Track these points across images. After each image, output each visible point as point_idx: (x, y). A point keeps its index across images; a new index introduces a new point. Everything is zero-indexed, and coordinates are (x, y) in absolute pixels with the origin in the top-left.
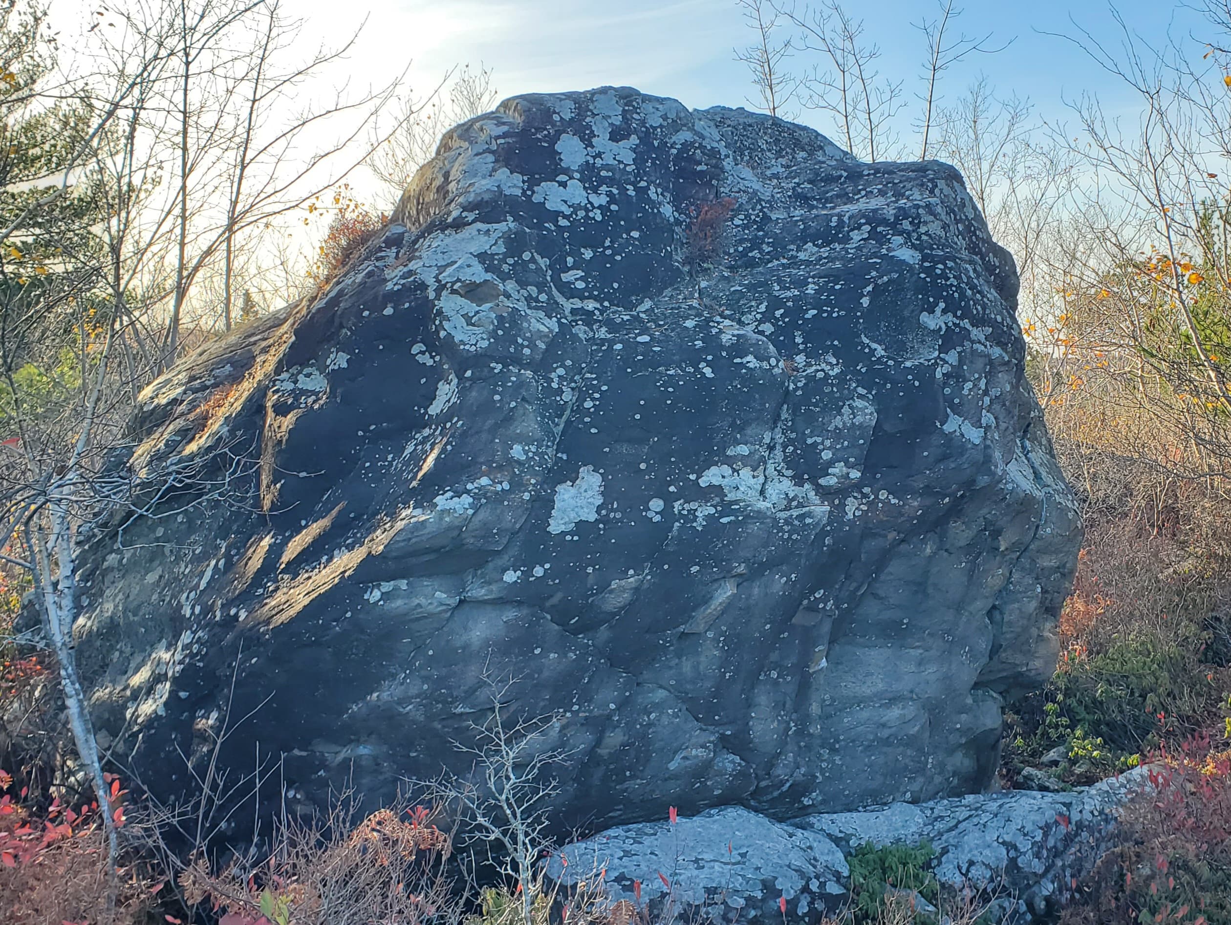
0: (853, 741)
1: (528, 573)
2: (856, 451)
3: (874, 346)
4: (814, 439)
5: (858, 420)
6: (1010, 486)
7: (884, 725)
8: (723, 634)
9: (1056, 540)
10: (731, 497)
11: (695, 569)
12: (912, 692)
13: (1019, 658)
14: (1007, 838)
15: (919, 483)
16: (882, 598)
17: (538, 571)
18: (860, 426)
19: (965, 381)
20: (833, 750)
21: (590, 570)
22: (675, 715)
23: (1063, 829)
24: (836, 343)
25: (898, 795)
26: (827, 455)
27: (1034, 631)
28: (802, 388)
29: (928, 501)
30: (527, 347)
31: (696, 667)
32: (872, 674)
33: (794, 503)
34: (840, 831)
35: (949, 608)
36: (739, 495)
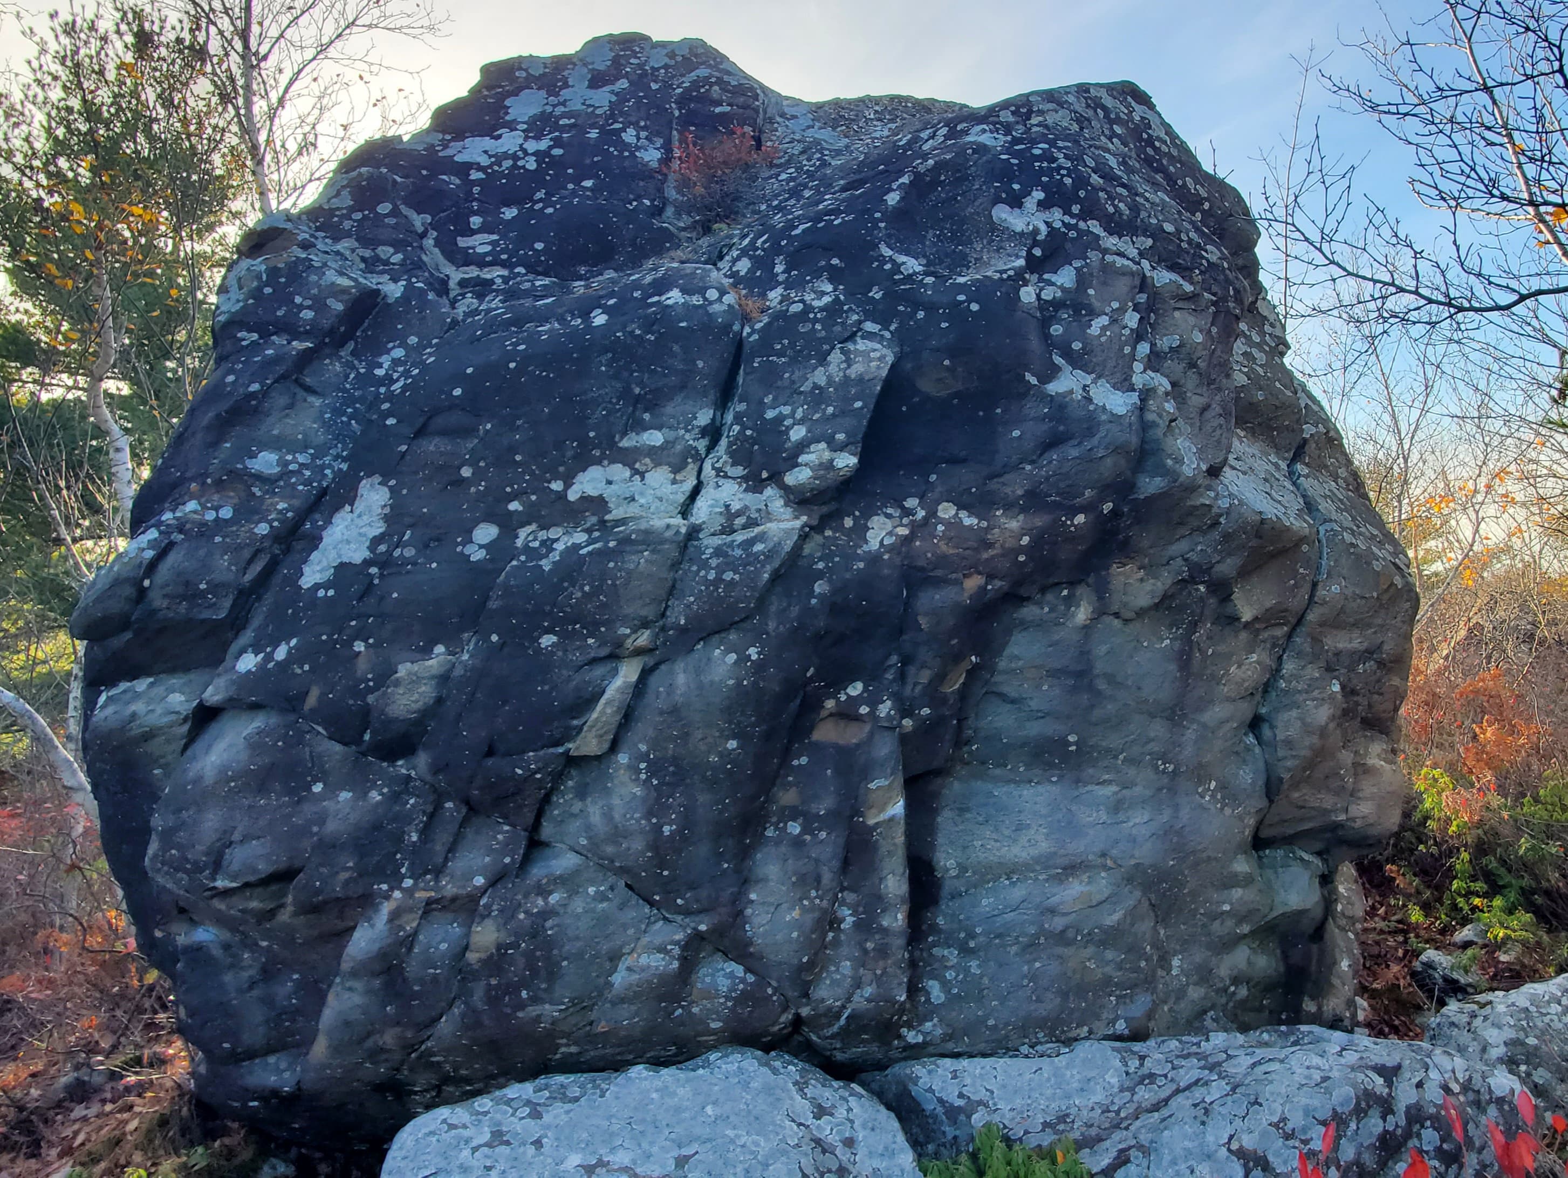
0: (999, 936)
1: (269, 657)
2: (849, 422)
3: (902, 258)
4: (777, 411)
5: (857, 369)
6: (1224, 503)
7: (1052, 911)
8: (644, 757)
9: (1354, 605)
10: (616, 513)
11: (547, 641)
12: (1104, 855)
13: (1327, 801)
14: (1248, 1142)
15: (1016, 487)
16: (1013, 701)
17: (281, 653)
18: (860, 380)
19: (1093, 313)
20: (966, 951)
21: (359, 646)
22: (601, 897)
23: (1375, 1125)
24: (835, 261)
25: (1096, 1025)
26: (797, 434)
27: (1346, 757)
28: (759, 331)
29: (1040, 521)
30: (309, 308)
31: (608, 815)
32: (1028, 826)
33: (740, 521)
34: (961, 1095)
35: (1152, 716)
36: (632, 510)
